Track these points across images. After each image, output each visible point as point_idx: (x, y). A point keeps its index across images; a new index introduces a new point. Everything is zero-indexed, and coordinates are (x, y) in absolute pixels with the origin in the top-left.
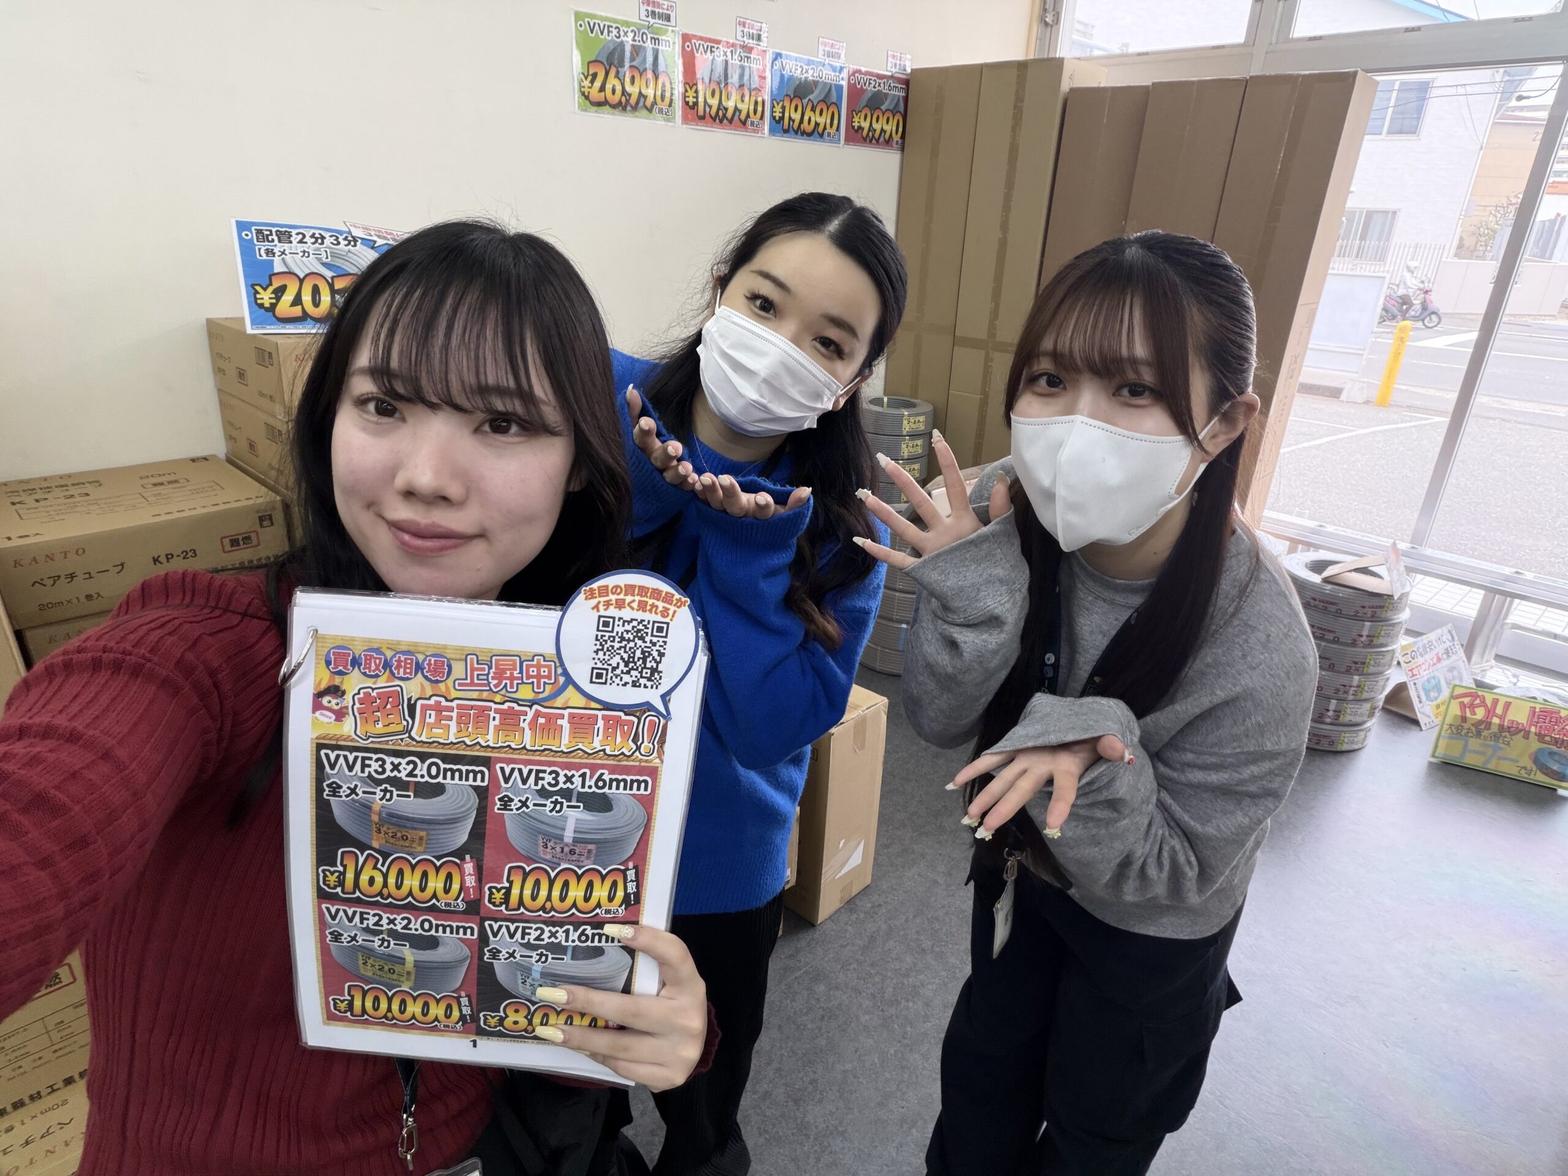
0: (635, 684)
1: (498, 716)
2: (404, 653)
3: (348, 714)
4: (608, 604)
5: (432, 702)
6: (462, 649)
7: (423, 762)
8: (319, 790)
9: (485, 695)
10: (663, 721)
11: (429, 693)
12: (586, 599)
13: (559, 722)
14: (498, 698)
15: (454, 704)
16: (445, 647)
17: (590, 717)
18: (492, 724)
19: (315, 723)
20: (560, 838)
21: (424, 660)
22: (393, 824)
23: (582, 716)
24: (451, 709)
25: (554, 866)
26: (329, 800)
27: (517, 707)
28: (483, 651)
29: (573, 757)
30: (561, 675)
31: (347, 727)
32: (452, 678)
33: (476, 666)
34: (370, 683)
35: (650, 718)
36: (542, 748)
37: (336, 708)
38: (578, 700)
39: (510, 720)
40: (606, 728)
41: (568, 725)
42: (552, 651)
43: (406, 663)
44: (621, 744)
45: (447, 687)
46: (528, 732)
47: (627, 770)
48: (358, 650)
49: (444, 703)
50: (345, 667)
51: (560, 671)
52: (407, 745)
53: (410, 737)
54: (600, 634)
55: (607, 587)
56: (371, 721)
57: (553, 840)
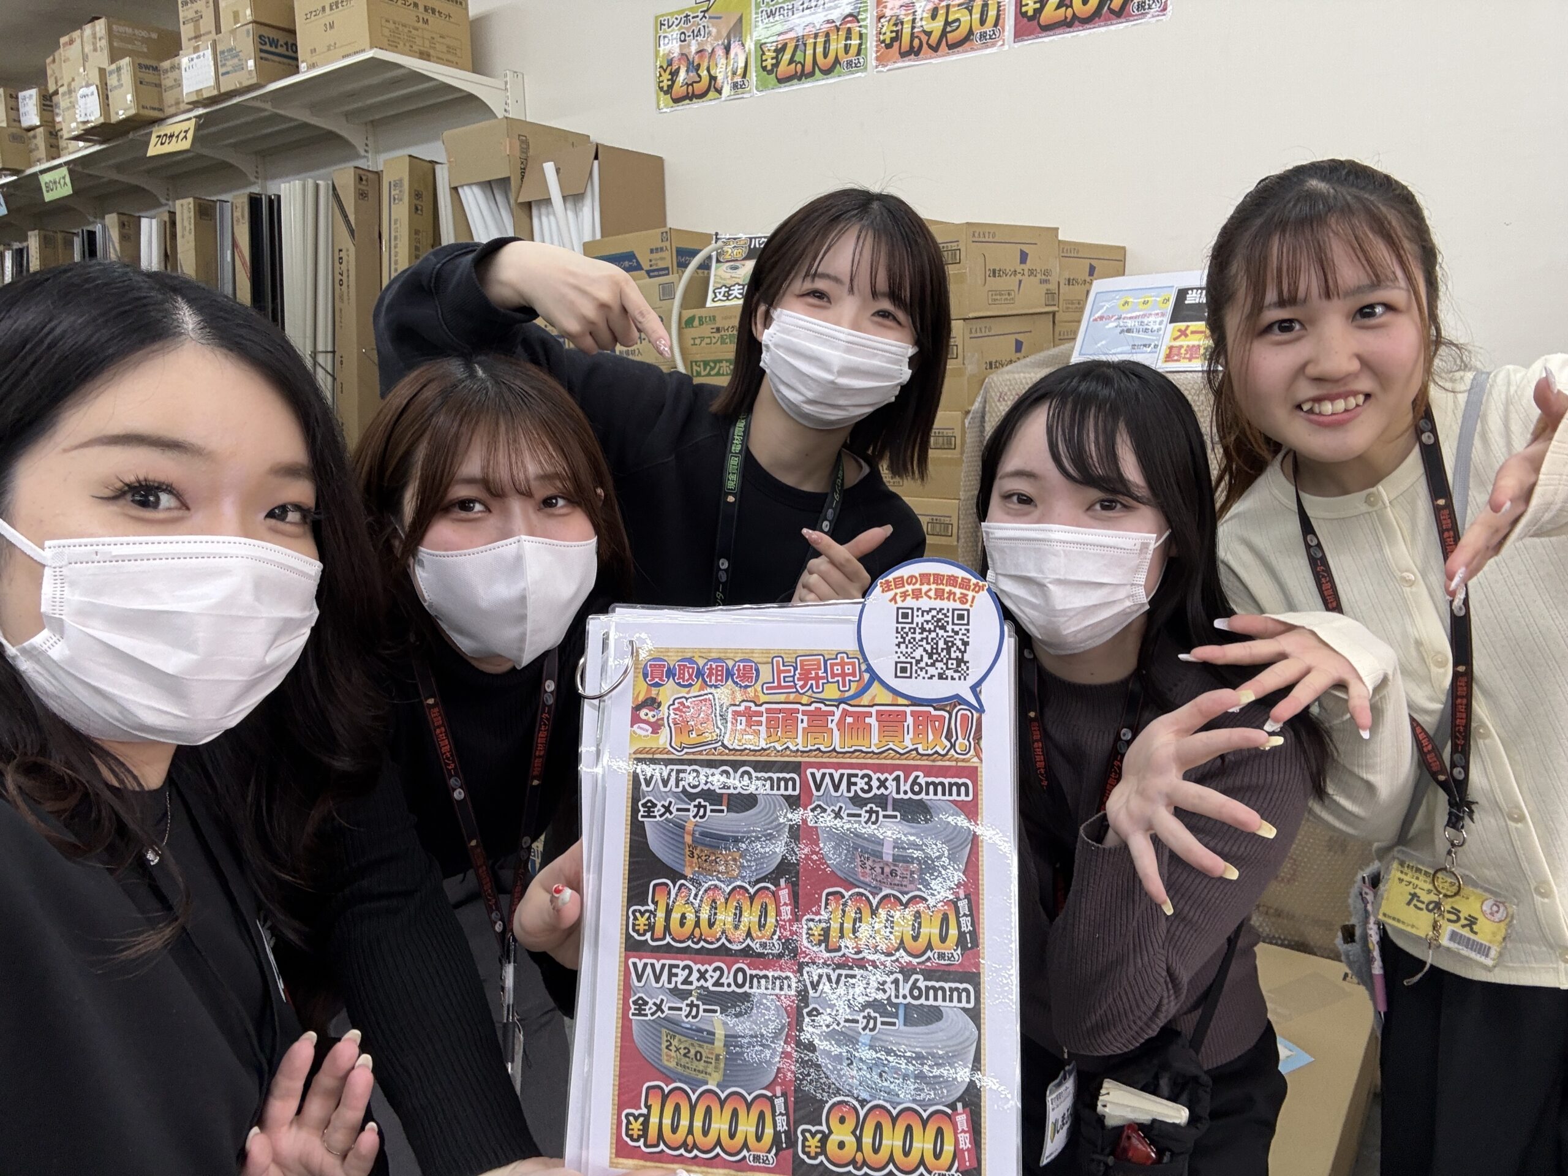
0: (941, 677)
1: (805, 718)
2: (715, 660)
3: (663, 725)
4: (905, 595)
5: (742, 708)
6: (768, 651)
7: (736, 772)
8: (635, 811)
9: (792, 697)
10: (976, 715)
11: (739, 698)
12: (883, 591)
13: (868, 720)
14: (805, 700)
15: (763, 709)
16: (752, 651)
17: (898, 713)
18: (801, 726)
19: (633, 736)
20: (878, 855)
21: (734, 666)
22: (706, 845)
23: (890, 713)
24: (760, 714)
25: (875, 891)
26: (643, 822)
27: (824, 708)
28: (788, 652)
29: (885, 758)
30: (867, 671)
31: (663, 739)
32: (760, 683)
33: (782, 668)
34: (683, 692)
35: (961, 711)
36: (851, 750)
37: (652, 720)
38: (885, 697)
39: (818, 720)
40: (916, 725)
41: (877, 724)
42: (855, 647)
43: (717, 671)
44: (934, 743)
45: (756, 691)
46: (836, 733)
47: (944, 771)
48: (672, 660)
49: (754, 708)
50: (661, 679)
51: (864, 667)
52: (720, 754)
53: (723, 745)
54: (900, 626)
55: (902, 577)
56: (685, 733)
57: (871, 859)
